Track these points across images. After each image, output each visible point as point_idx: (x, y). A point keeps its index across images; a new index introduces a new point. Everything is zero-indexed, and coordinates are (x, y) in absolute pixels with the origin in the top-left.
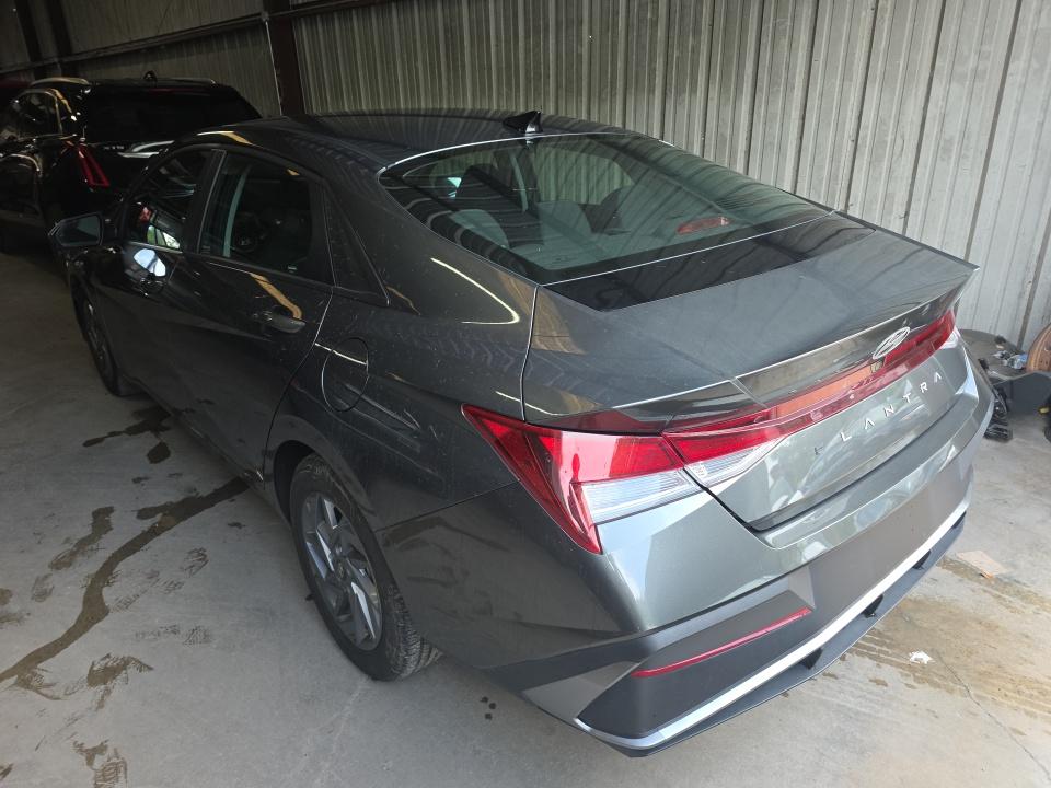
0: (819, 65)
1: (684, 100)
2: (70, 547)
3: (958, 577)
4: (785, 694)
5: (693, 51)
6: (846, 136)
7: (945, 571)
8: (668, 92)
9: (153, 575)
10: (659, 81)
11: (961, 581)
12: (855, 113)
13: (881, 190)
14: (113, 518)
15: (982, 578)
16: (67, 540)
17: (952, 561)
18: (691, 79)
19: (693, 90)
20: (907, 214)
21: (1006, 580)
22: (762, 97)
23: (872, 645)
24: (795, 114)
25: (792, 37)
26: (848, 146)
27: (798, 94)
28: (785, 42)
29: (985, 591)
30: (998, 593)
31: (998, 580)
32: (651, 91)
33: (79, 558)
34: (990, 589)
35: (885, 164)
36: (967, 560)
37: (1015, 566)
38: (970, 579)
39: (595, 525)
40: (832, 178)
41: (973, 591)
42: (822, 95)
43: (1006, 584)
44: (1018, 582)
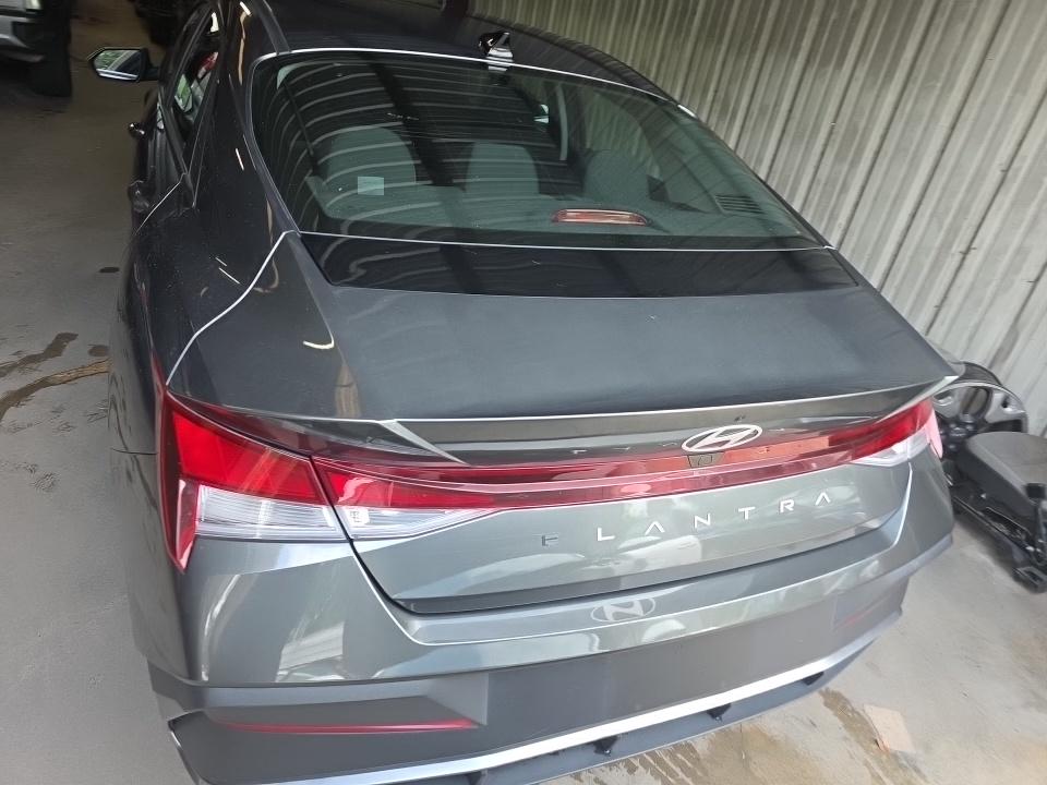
0: (993, 65)
1: (825, 73)
2: (16, 359)
3: (845, 732)
4: (577, 777)
5: (853, 17)
6: (997, 162)
7: (836, 720)
8: (812, 60)
9: (57, 411)
10: (806, 43)
11: (846, 739)
12: (1017, 137)
13: (1016, 241)
14: (70, 346)
15: (875, 746)
16: (18, 353)
17: (853, 711)
18: (841, 51)
19: (840, 64)
20: (1038, 279)
21: (904, 762)
22: (914, 89)
23: (678, 770)
24: (945, 121)
25: (970, 24)
26: (994, 175)
27: (956, 96)
28: (962, 27)
29: (866, 764)
30: (881, 773)
31: (895, 756)
32: (795, 55)
33: (15, 372)
34: (874, 764)
35: (1032, 210)
36: (872, 717)
37: (927, 748)
38: (859, 742)
39: (197, 537)
40: (964, 209)
41: (851, 757)
42: (984, 103)
43: (901, 766)
44: (917, 770)
